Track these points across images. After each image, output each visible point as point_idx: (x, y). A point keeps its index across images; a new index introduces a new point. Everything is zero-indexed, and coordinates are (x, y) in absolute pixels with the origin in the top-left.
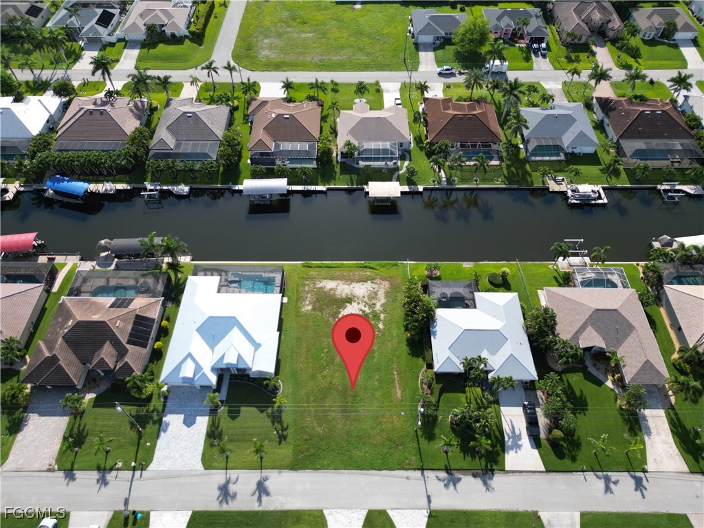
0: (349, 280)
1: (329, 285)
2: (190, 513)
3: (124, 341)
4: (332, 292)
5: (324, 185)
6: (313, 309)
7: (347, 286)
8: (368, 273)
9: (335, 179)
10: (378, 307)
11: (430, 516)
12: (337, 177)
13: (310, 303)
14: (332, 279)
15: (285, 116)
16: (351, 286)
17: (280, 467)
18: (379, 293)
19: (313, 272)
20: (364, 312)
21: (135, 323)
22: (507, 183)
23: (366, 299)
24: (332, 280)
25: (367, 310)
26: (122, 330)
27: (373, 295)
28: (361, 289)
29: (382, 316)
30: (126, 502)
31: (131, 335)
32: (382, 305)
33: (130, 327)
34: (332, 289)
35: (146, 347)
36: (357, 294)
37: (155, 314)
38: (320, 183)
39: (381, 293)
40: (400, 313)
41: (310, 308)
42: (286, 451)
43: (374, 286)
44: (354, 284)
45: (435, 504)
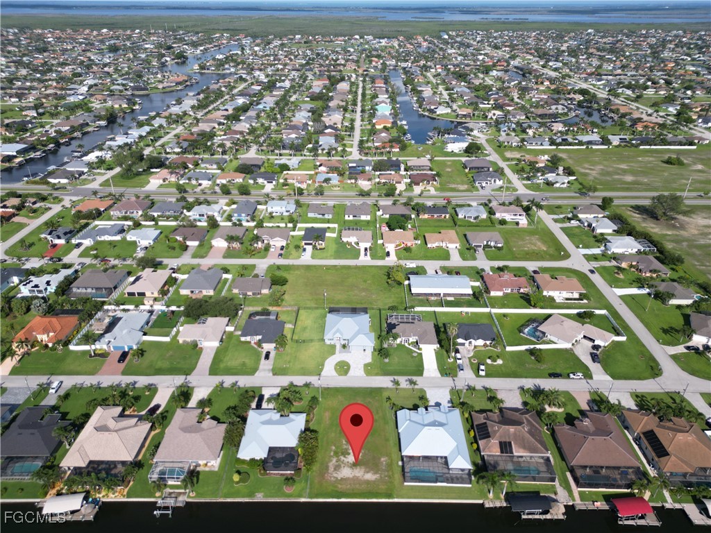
0: (355, 480)
1: (370, 476)
2: (424, 375)
3: (488, 422)
4: (367, 470)
6: (380, 459)
7: (357, 475)
8: (340, 486)
10: (334, 460)
11: (320, 374)
13: (382, 463)
14: (368, 482)
16: (353, 475)
17: (387, 388)
18: (332, 470)
19: (383, 487)
20: (345, 457)
21: (489, 433)
23: (342, 465)
24: (368, 480)
25: (342, 458)
26: (493, 426)
27: (337, 468)
28: (346, 473)
29: (332, 454)
30: (454, 380)
31: (487, 426)
32: (331, 461)
33: (490, 430)
34: (368, 472)
35: (476, 425)
36: (349, 469)
37: (481, 443)
39: (331, 469)
40: (319, 455)
41: (382, 459)
42: (386, 394)
43: (335, 475)
44: (351, 476)
45: (317, 377)
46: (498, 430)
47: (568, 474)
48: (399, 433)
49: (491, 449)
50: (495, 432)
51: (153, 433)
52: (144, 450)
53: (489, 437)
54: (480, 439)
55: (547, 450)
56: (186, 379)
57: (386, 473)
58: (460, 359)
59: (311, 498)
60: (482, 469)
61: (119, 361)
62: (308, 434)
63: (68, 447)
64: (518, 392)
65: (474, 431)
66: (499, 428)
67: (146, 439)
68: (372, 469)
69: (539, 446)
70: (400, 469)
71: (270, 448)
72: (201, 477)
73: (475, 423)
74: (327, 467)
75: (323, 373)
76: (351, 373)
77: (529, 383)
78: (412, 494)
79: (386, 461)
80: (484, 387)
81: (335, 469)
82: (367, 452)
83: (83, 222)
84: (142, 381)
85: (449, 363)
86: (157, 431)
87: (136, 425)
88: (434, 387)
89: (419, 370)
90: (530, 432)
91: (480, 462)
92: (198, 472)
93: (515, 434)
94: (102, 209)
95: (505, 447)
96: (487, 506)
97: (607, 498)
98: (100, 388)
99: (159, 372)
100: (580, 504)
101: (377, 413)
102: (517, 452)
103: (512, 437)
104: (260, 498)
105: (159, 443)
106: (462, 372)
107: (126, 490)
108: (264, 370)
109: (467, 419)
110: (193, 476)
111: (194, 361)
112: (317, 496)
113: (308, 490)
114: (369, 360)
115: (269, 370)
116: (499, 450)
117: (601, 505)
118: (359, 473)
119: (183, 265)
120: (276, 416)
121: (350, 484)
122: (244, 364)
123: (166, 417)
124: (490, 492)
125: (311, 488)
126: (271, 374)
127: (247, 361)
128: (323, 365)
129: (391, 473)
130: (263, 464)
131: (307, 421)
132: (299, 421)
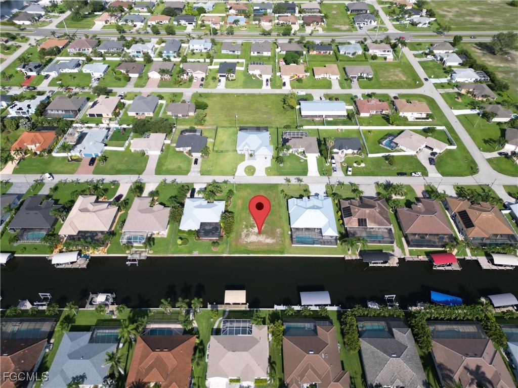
0: (259, 243)
1: (269, 241)
2: (308, 175)
3: (351, 206)
5: (276, 310)
6: (276, 230)
7: (261, 240)
8: (249, 247)
9: (269, 314)
10: (245, 231)
11: (234, 175)
12: (268, 316)
13: (277, 232)
14: (268, 244)
15: (313, 352)
16: (258, 240)
17: (282, 184)
19: (278, 247)
20: (252, 228)
21: (351, 213)
22: (149, 311)
23: (251, 234)
24: (268, 243)
25: (251, 229)
26: (354, 209)
27: (247, 235)
28: (253, 238)
29: (244, 227)
30: (329, 178)
31: (350, 209)
32: (243, 231)
33: (352, 211)
34: (268, 238)
35: (343, 208)
36: (255, 236)
37: (345, 220)
38: (280, 312)
39: (243, 236)
40: (235, 228)
41: (278, 230)
42: (280, 188)
43: (246, 240)
44: (256, 241)
45: (232, 177)
46: (358, 211)
47: (403, 239)
48: (289, 214)
49: (352, 224)
50: (356, 212)
51: (120, 213)
52: (115, 224)
53: (351, 215)
54: (345, 217)
55: (390, 224)
56: (139, 177)
57: (280, 239)
58: (334, 163)
59: (230, 254)
60: (345, 236)
61: (90, 165)
62: (227, 214)
63: (62, 222)
64: (374, 186)
65: (341, 212)
66: (359, 210)
67: (115, 217)
68: (271, 236)
69: (385, 221)
70: (289, 236)
71: (201, 223)
72: (155, 241)
73: (342, 207)
74: (240, 235)
75: (236, 174)
76: (256, 174)
77: (382, 180)
78: (297, 251)
79: (280, 231)
80: (350, 183)
81: (246, 236)
82: (267, 225)
83: (48, 57)
84: (108, 178)
85: (326, 166)
86: (123, 212)
87: (107, 208)
88: (315, 183)
89: (305, 172)
90: (380, 213)
91: (344, 232)
92: (154, 239)
93: (369, 213)
94: (61, 47)
95: (362, 222)
96: (347, 258)
97: (428, 254)
98: (79, 183)
99: (119, 172)
100: (409, 258)
101: (275, 201)
102: (370, 225)
103: (367, 216)
104: (196, 254)
105: (125, 220)
106: (335, 172)
107: (106, 249)
108: (195, 172)
109: (337, 204)
110: (150, 241)
111: (144, 165)
112: (234, 253)
113: (228, 250)
114: (269, 164)
115: (198, 172)
116: (357, 224)
117: (423, 258)
118: (262, 238)
119: (128, 92)
120: (205, 203)
121: (256, 245)
122: (180, 167)
123: (128, 203)
124: (349, 250)
125: (230, 248)
126: (199, 174)
127: (182, 165)
128: (236, 168)
129: (283, 239)
130: (197, 233)
131: (226, 206)
132: (221, 206)
